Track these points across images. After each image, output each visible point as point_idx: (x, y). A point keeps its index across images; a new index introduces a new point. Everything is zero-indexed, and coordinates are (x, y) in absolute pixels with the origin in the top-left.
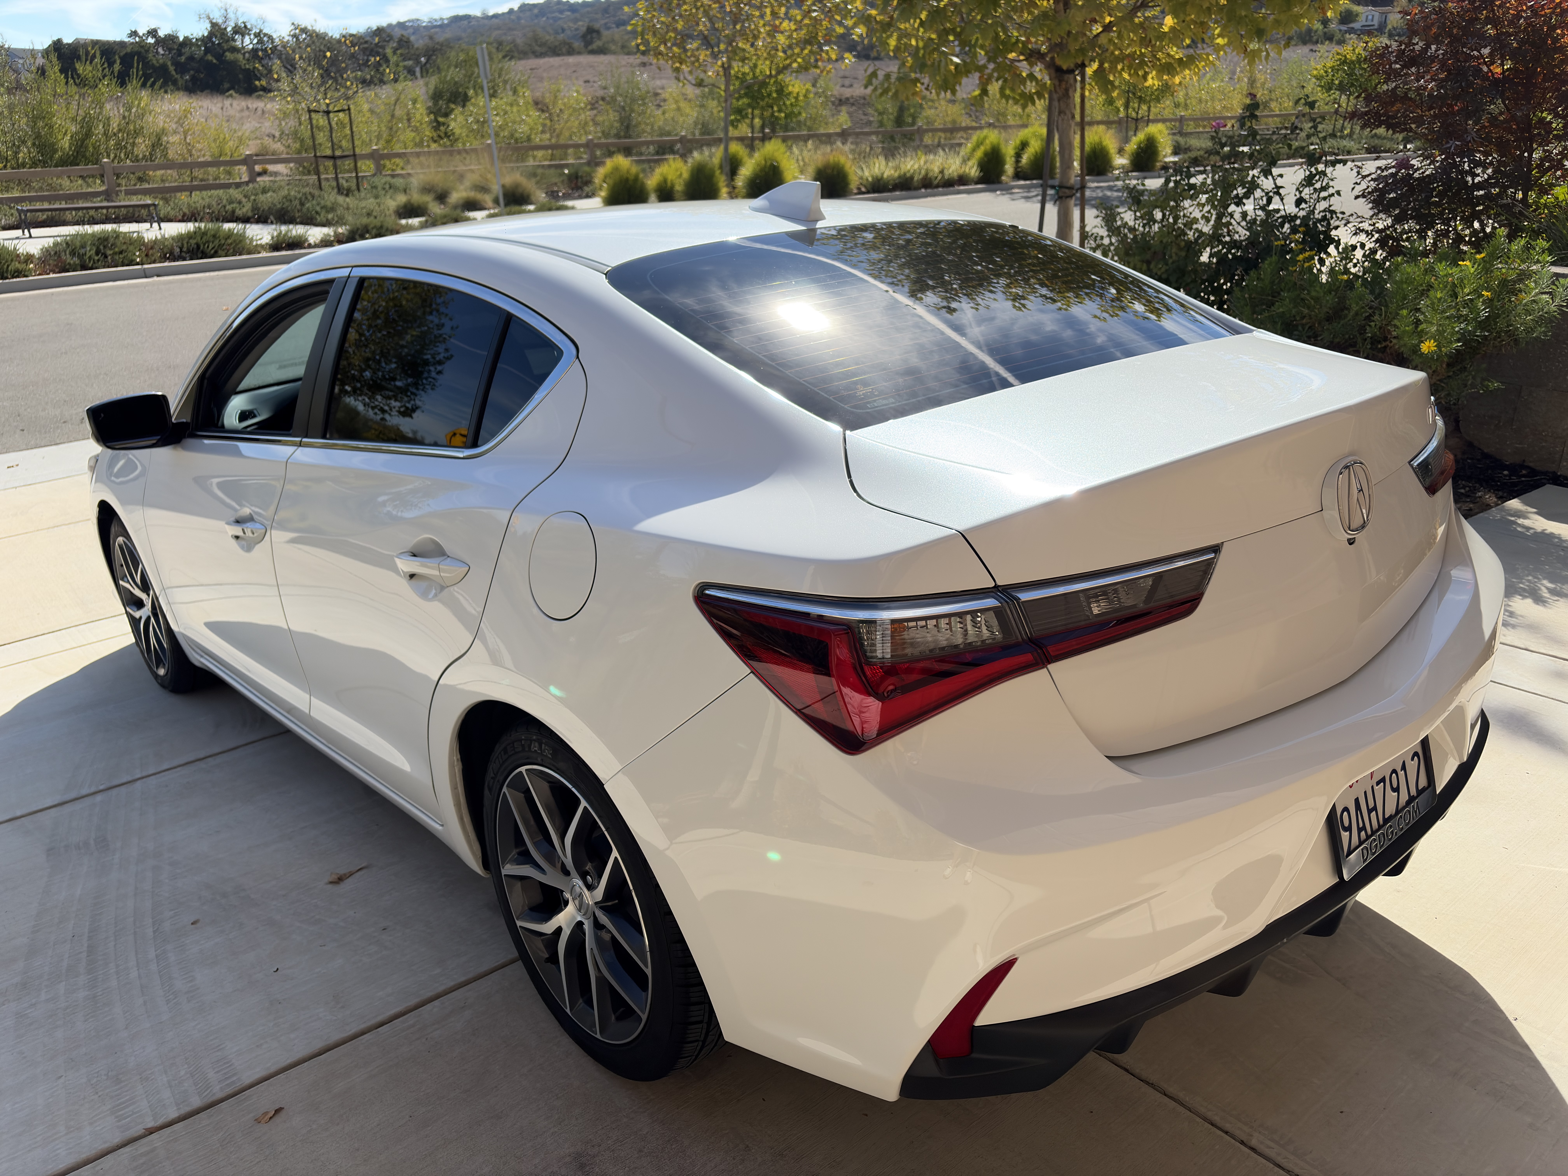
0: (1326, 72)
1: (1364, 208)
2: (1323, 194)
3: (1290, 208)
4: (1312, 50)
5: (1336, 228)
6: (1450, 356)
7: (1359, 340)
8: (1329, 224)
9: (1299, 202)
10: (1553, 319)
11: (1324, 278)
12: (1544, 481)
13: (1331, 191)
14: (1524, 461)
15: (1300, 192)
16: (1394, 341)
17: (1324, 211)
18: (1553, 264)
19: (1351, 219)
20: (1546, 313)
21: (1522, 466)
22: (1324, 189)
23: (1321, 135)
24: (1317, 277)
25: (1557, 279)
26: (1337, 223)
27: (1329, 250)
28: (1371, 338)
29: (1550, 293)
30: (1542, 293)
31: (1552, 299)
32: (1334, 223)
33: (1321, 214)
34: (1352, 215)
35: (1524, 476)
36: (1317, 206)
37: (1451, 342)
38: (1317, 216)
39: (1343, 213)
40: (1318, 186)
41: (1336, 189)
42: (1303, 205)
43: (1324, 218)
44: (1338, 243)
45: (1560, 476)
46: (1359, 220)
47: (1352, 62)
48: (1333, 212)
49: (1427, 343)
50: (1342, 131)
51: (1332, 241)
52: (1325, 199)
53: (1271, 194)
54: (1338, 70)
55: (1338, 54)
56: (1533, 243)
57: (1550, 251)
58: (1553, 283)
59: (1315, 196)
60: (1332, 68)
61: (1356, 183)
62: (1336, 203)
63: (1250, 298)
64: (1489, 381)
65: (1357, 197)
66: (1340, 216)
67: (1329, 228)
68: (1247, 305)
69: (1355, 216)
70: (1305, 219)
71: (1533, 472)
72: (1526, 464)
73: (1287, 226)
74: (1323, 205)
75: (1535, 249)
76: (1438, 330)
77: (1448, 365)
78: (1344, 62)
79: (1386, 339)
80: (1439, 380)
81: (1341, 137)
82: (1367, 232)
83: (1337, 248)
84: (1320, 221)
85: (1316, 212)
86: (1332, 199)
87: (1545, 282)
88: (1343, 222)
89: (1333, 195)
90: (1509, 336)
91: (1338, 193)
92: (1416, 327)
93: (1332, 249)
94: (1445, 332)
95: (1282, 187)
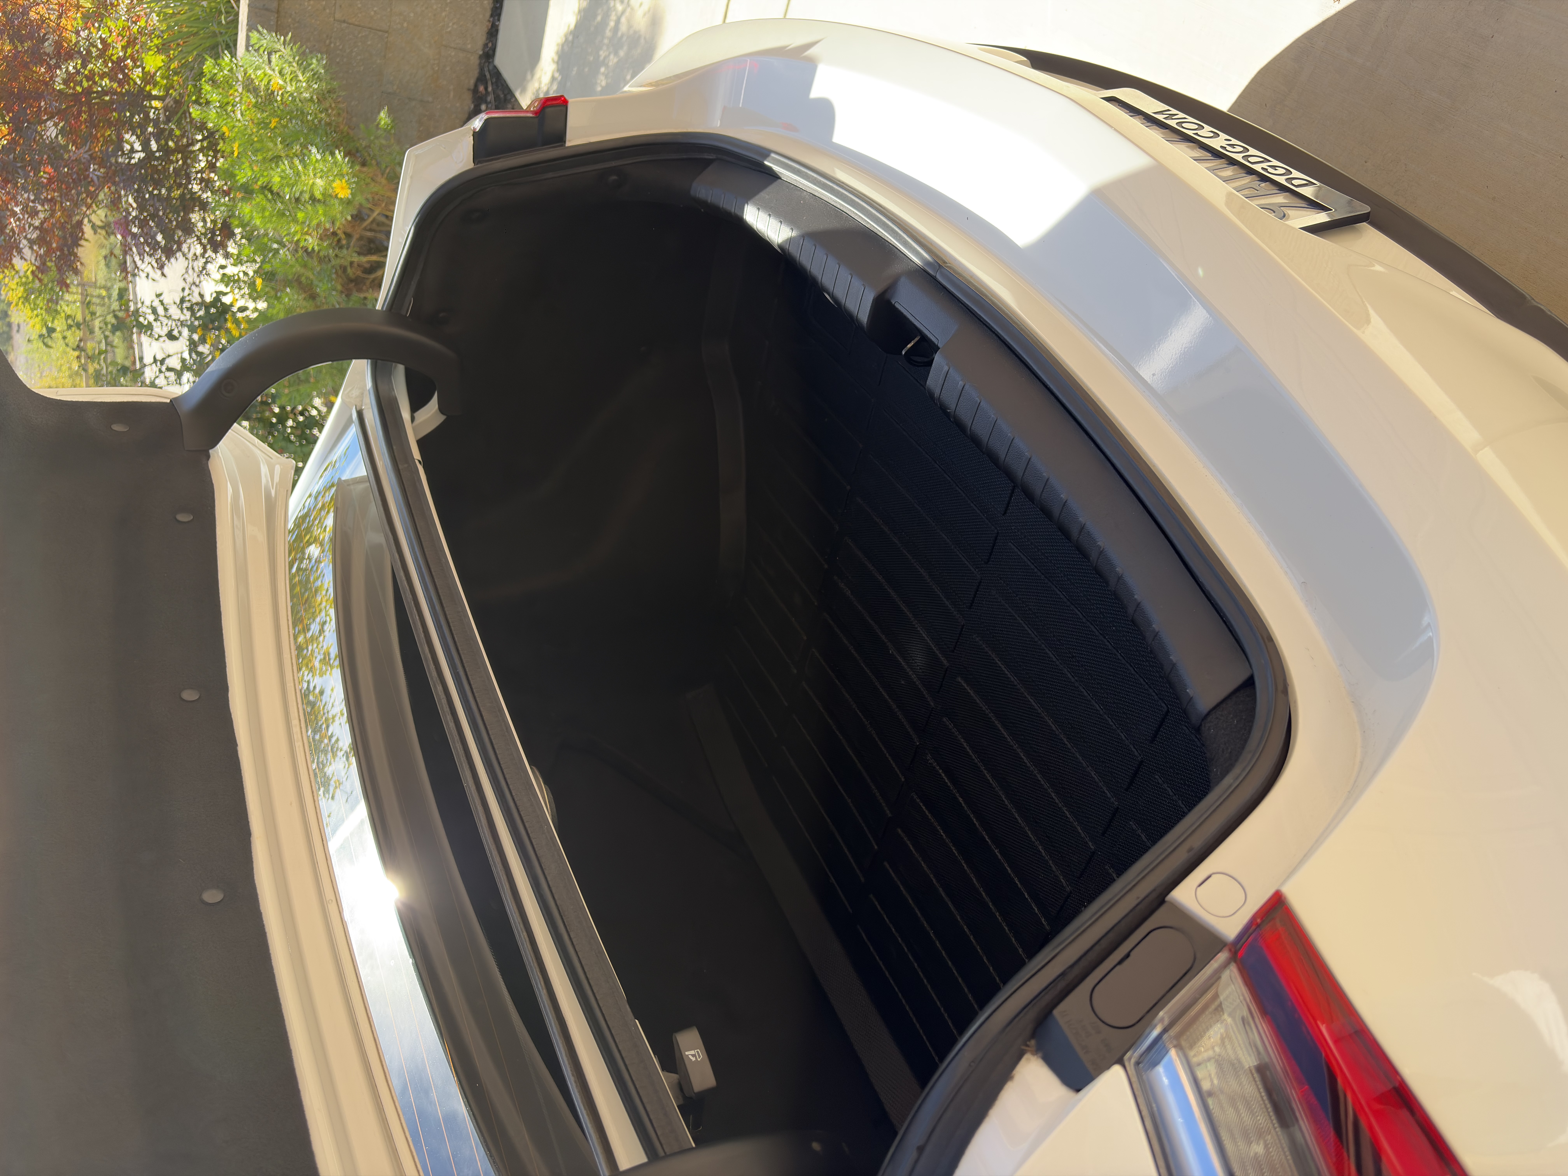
0: (37, 316)
1: (176, 266)
2: (160, 311)
3: (181, 347)
4: (18, 331)
5: (201, 296)
6: (352, 163)
7: (338, 262)
8: (197, 304)
9: (171, 337)
10: (301, 50)
11: (262, 305)
12: (491, 67)
13: (156, 303)
14: (469, 90)
15: (160, 336)
16: (338, 224)
17: (182, 309)
18: (233, 55)
19: (190, 280)
20: (294, 58)
21: (475, 90)
22: (154, 311)
23: (88, 318)
24: (262, 314)
25: (252, 46)
26: (196, 294)
27: (228, 303)
28: (334, 249)
29: (269, 54)
30: (270, 62)
31: (276, 52)
32: (196, 299)
33: (185, 311)
34: (184, 279)
35: (486, 88)
36: (176, 317)
37: (335, 163)
38: (188, 317)
39: (183, 290)
40: (151, 318)
41: (154, 297)
42: (175, 333)
43: (190, 309)
44: (219, 294)
45: (483, 50)
46: (190, 271)
47: (25, 290)
48: (182, 300)
49: (337, 190)
50: (103, 298)
51: (217, 300)
52: (166, 310)
53: (164, 368)
54: (35, 304)
55: (17, 305)
56: (208, 76)
57: (217, 57)
58: (257, 50)
59: (165, 321)
60: (32, 310)
61: (147, 277)
62: (171, 297)
63: (289, 386)
64: (379, 124)
65: (163, 274)
66: (187, 292)
67: (202, 304)
68: (298, 390)
69: (186, 276)
70: (192, 329)
71: (481, 79)
72: (472, 87)
73: (201, 349)
74: (174, 312)
75: (216, 74)
76: (321, 177)
77: (364, 164)
78: (26, 299)
79: (334, 234)
80: (383, 174)
81: (109, 297)
82: (206, 263)
83: (225, 294)
84: (193, 313)
85: (183, 318)
86: (165, 302)
87: (256, 60)
88: (193, 287)
89: (162, 302)
90: (325, 99)
91: (158, 296)
92: (319, 201)
93: (227, 300)
94: (322, 171)
95: (155, 358)
